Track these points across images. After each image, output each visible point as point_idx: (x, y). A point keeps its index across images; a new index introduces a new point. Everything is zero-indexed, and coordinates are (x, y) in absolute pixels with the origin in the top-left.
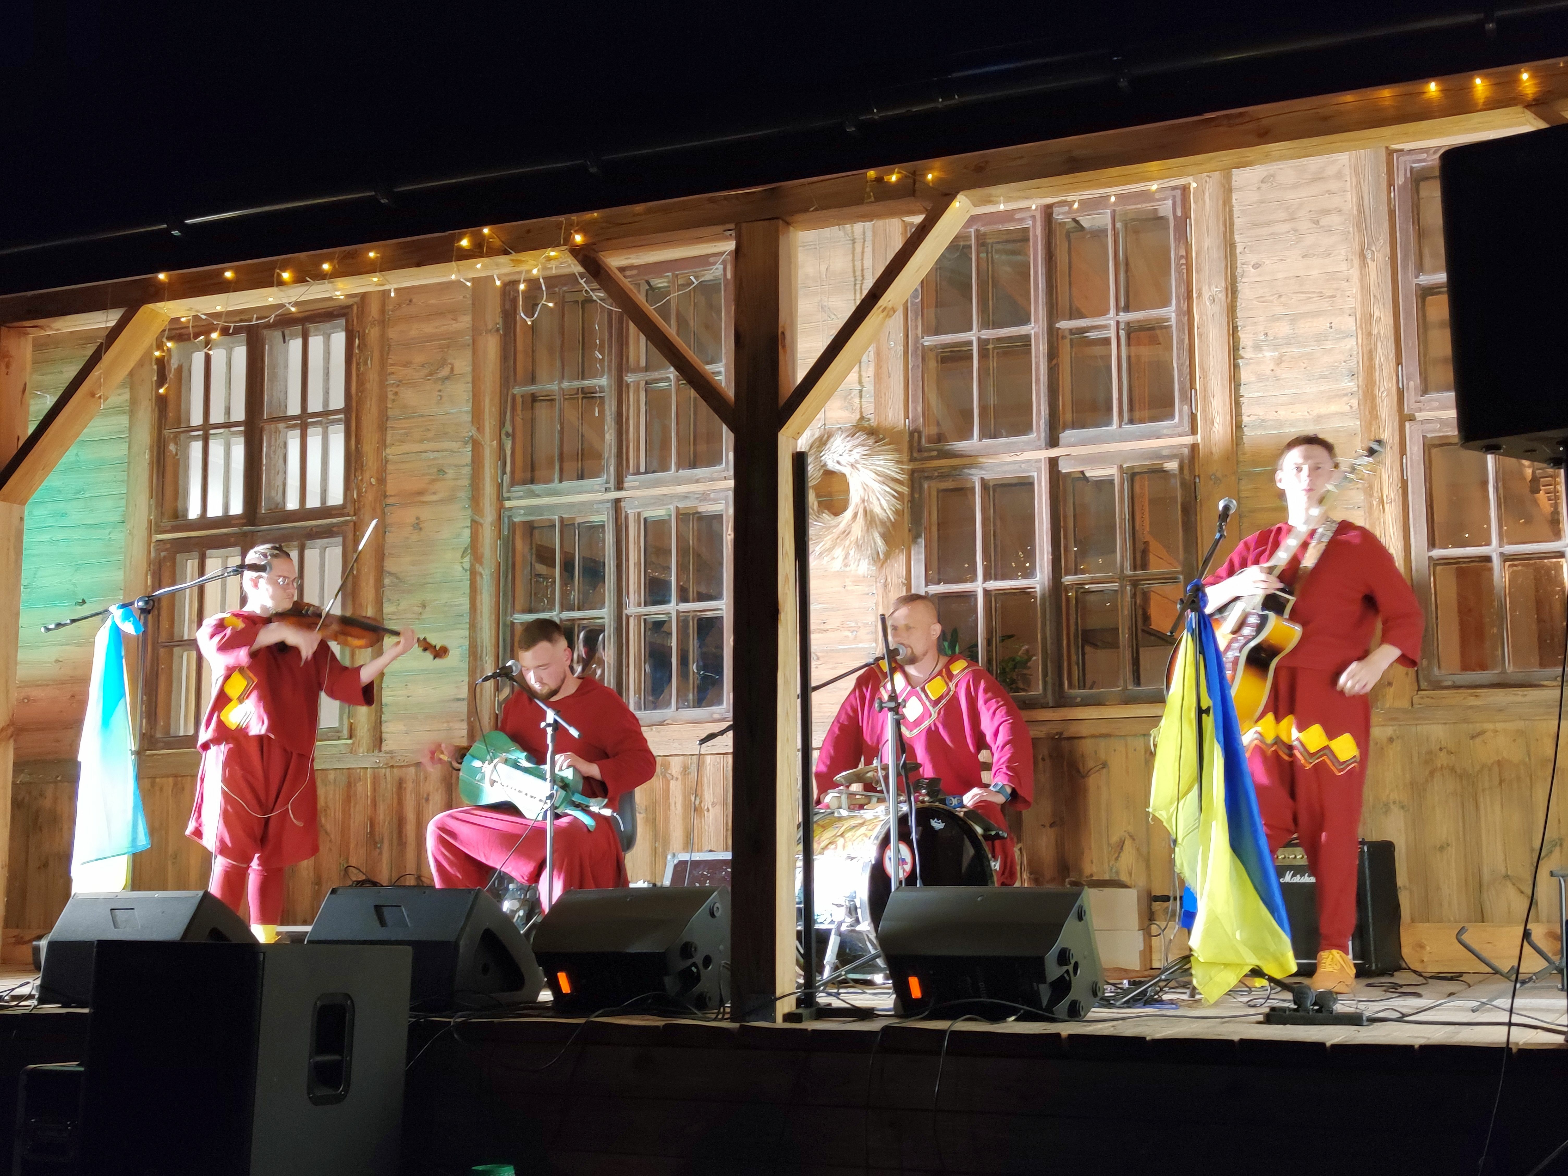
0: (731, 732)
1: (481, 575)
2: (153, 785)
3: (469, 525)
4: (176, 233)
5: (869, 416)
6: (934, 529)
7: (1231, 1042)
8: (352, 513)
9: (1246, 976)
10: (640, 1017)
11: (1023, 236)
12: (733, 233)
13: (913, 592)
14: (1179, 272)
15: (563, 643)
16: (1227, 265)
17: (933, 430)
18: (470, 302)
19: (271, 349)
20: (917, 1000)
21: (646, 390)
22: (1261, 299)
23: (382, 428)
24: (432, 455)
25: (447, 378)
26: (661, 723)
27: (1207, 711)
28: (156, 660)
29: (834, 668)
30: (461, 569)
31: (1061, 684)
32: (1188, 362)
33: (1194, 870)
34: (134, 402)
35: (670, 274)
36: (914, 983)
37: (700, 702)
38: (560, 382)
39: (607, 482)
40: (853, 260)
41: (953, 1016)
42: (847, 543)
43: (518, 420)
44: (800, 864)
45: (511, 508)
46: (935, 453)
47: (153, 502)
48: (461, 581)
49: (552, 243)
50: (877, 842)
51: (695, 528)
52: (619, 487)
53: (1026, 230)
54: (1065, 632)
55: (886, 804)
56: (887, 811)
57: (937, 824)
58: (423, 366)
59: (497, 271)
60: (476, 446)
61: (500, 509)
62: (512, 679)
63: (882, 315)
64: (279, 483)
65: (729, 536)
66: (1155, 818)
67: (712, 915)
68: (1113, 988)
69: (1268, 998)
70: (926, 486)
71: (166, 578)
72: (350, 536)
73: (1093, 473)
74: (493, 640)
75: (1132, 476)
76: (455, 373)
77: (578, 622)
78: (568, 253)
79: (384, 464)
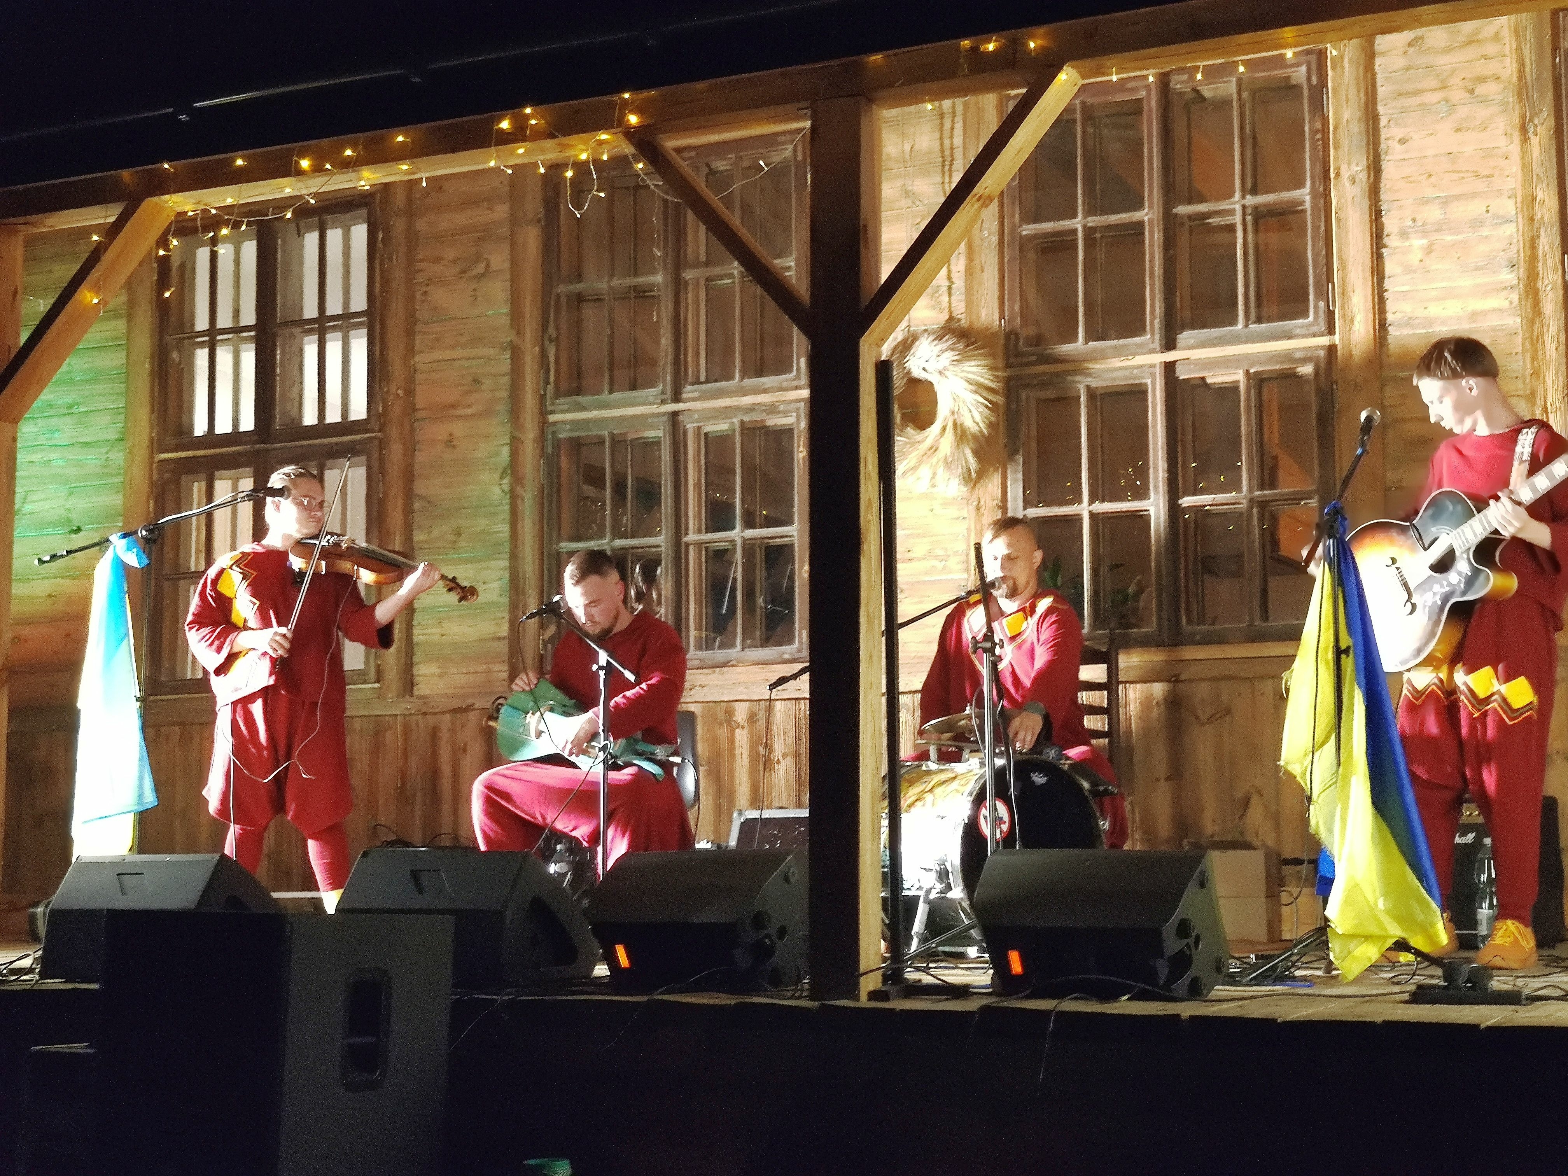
0: (808, 674)
1: (523, 499)
2: (158, 733)
3: (508, 441)
4: (183, 117)
5: (959, 316)
6: (1034, 445)
7: (1373, 1024)
8: (377, 428)
9: (1389, 949)
10: (707, 994)
11: (1136, 108)
12: (808, 112)
13: (1010, 514)
14: (1314, 148)
15: (614, 576)
16: (1368, 141)
17: (1032, 331)
18: (507, 188)
19: (283, 243)
20: (1017, 976)
21: (706, 288)
22: (1407, 179)
23: (410, 332)
24: (466, 364)
25: (482, 275)
26: (725, 665)
27: (1347, 651)
28: (159, 595)
29: (920, 602)
30: (500, 492)
31: (1178, 621)
32: (1324, 253)
33: (1330, 831)
34: (131, 303)
35: (733, 156)
36: (1014, 958)
37: (767, 641)
38: (610, 280)
39: (663, 393)
40: (941, 138)
41: (1059, 994)
42: (934, 460)
43: (563, 322)
44: (885, 823)
45: (555, 423)
46: (1034, 358)
47: (154, 416)
48: (500, 505)
49: (605, 126)
50: (971, 799)
51: (763, 445)
52: (677, 398)
53: (1140, 101)
54: (1182, 560)
55: (982, 755)
56: (982, 764)
57: (1039, 779)
58: (455, 261)
59: (541, 157)
60: (516, 352)
61: (543, 424)
62: (559, 616)
63: (977, 205)
64: (294, 393)
65: (801, 453)
66: (1288, 773)
67: (787, 879)
68: (1238, 963)
69: (1414, 974)
70: (1024, 395)
71: (170, 503)
72: (376, 455)
73: (1216, 378)
74: (537, 572)
75: (1258, 381)
76: (491, 269)
77: (631, 551)
78: (621, 137)
79: (412, 374)
